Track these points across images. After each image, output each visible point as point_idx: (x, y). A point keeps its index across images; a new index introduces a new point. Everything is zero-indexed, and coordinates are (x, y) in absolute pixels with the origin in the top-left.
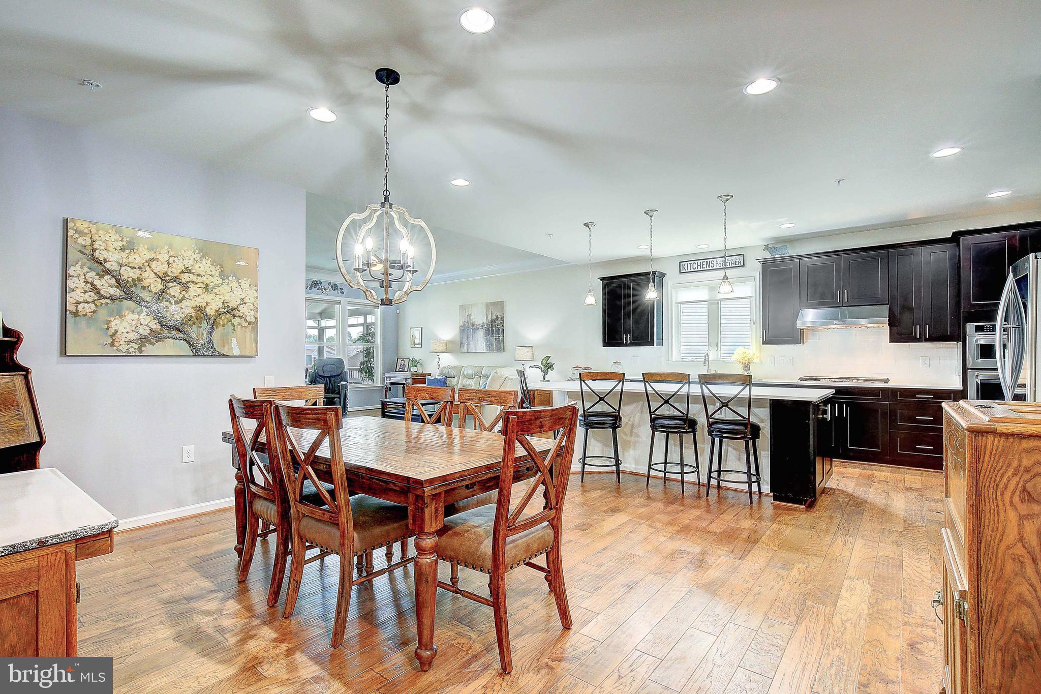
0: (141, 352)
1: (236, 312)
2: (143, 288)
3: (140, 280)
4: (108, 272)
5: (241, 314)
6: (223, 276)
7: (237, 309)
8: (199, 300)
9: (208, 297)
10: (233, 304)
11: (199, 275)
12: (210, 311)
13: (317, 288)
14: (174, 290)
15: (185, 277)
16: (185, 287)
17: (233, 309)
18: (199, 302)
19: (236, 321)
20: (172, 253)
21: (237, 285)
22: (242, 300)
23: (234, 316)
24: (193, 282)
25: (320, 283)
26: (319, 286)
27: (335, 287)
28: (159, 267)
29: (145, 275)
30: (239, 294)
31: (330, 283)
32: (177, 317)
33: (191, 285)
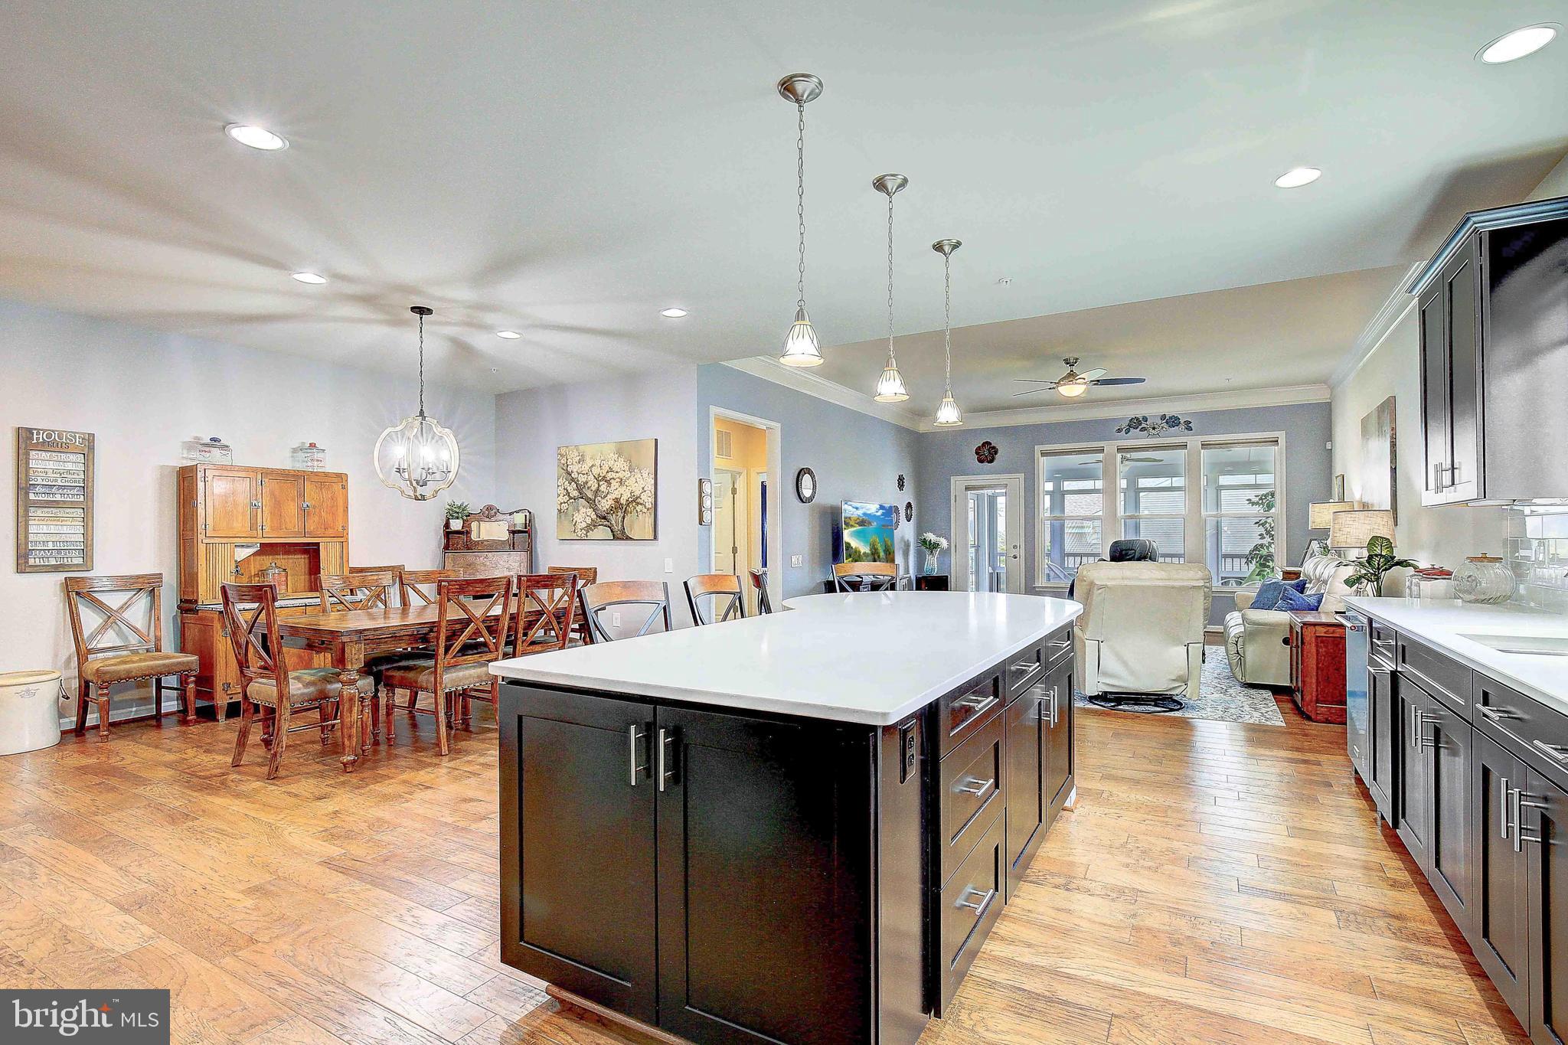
0: (587, 536)
1: (639, 500)
2: (588, 488)
3: (587, 483)
4: (573, 480)
5: (642, 502)
6: (631, 470)
7: (639, 497)
8: (616, 492)
9: (622, 490)
10: (637, 493)
11: (617, 472)
12: (623, 501)
13: (1138, 429)
14: (603, 488)
15: (609, 476)
16: (609, 482)
17: (637, 498)
18: (616, 495)
19: (639, 508)
20: (602, 458)
21: (640, 476)
22: (643, 488)
23: (638, 504)
24: (613, 478)
25: (1145, 419)
26: (1143, 425)
27: (1173, 421)
28: (596, 471)
29: (589, 478)
30: (641, 483)
31: (1163, 417)
32: (605, 509)
33: (611, 481)
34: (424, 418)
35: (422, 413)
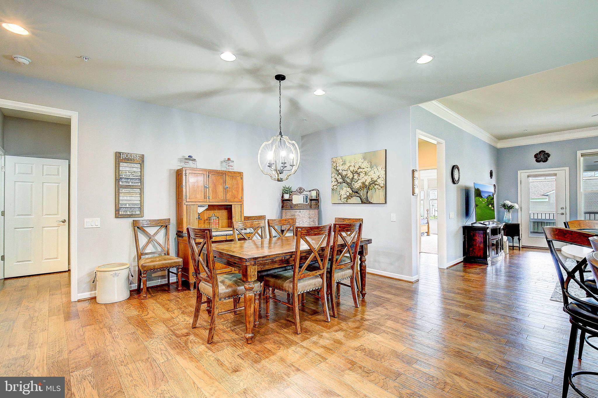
0: (347, 202)
1: (376, 183)
2: (348, 177)
3: (347, 175)
4: (339, 174)
5: (378, 183)
6: (371, 167)
7: (376, 181)
8: (363, 179)
9: (366, 177)
10: (375, 179)
11: (363, 168)
12: (367, 183)
14: (356, 177)
15: (359, 171)
16: (359, 174)
17: (375, 181)
18: (363, 180)
19: (376, 187)
20: (355, 162)
21: (376, 170)
22: (378, 176)
23: (375, 185)
24: (361, 172)
28: (352, 169)
29: (348, 172)
30: (377, 174)
32: (357, 188)
33: (361, 173)
34: (282, 136)
35: (281, 133)
